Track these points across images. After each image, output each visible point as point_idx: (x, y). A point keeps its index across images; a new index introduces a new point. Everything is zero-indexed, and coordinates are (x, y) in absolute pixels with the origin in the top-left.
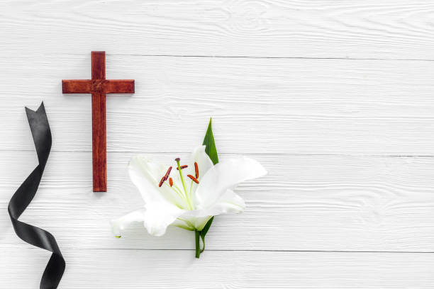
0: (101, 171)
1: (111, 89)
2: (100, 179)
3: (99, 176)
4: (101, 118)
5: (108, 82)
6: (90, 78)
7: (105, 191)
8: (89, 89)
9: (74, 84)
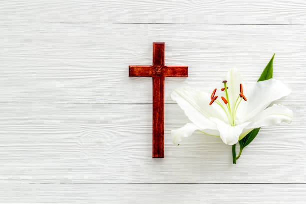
0: (160, 141)
1: (169, 73)
2: (159, 148)
3: (158, 145)
4: (161, 97)
5: (167, 68)
6: (152, 65)
7: (163, 157)
8: (151, 73)
9: (139, 69)
